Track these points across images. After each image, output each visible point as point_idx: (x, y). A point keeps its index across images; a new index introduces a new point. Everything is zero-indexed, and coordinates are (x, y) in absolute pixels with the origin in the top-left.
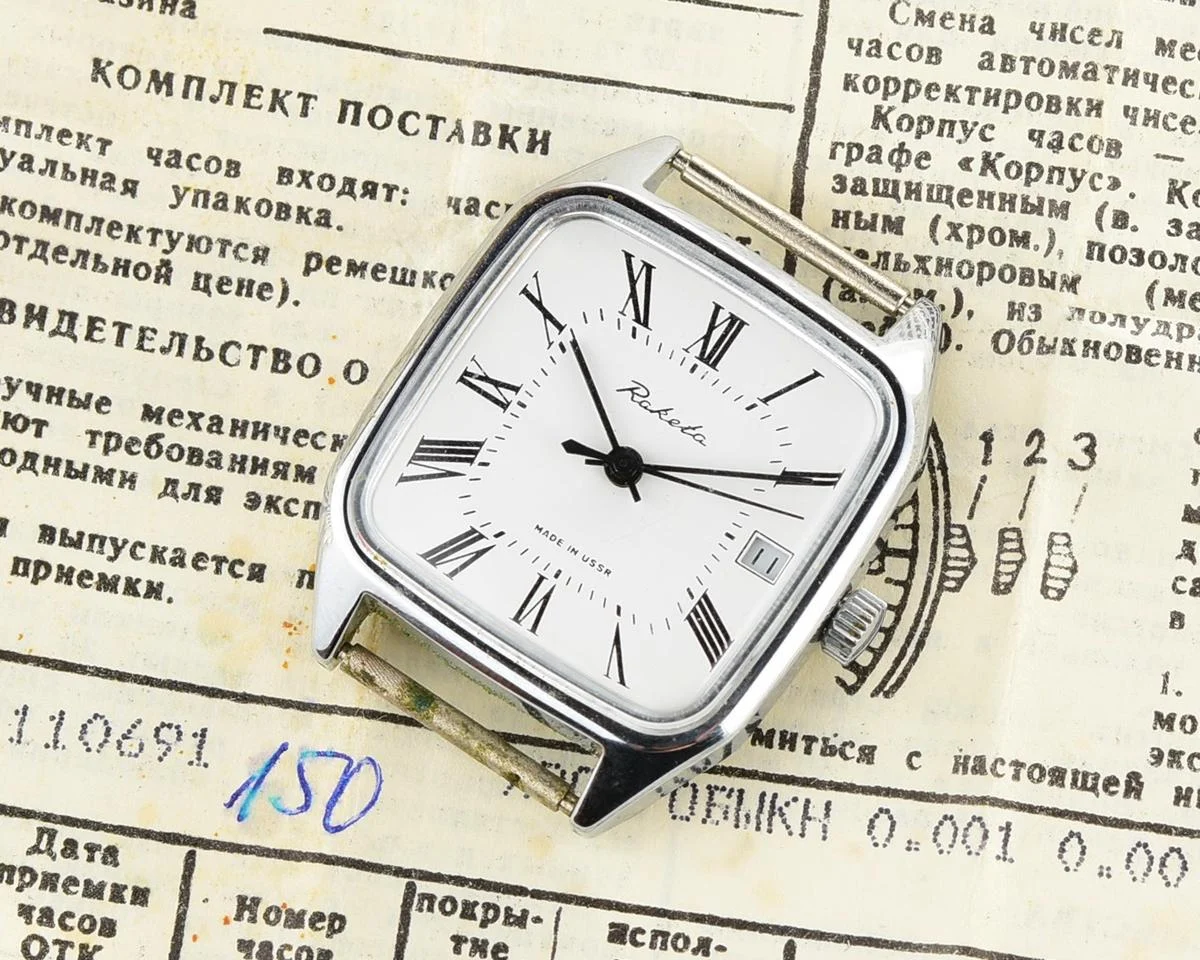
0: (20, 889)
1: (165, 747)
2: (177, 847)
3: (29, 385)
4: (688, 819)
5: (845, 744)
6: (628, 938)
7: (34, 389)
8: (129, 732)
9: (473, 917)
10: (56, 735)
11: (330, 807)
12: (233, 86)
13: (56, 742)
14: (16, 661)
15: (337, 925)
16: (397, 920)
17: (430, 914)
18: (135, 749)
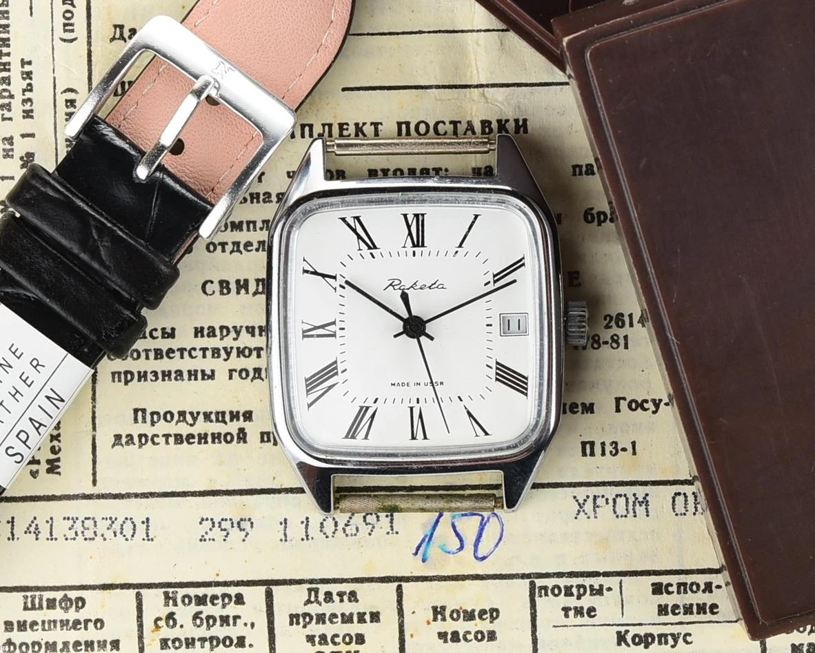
0: (305, 626)
1: (371, 527)
2: (390, 584)
3: (247, 328)
4: (685, 514)
6: (664, 590)
7: (250, 330)
8: (348, 521)
9: (572, 595)
10: (306, 532)
11: (476, 547)
12: (330, 125)
13: (307, 536)
14: (274, 494)
15: (495, 614)
16: (528, 605)
17: (547, 597)
18: (354, 531)
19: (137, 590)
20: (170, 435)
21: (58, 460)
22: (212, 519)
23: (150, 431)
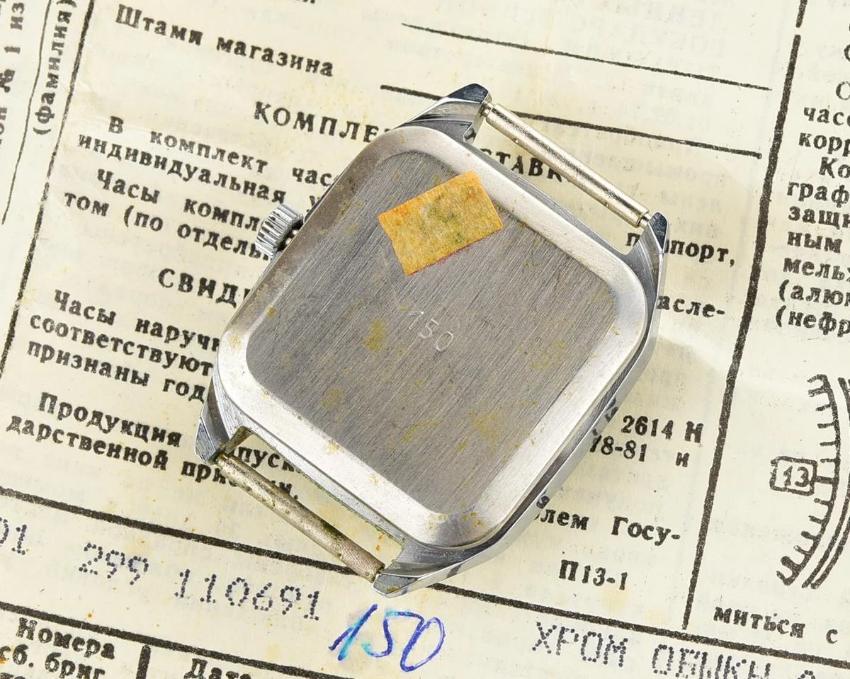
1: (287, 604)
3: (201, 337)
7: (203, 340)
8: (262, 592)
10: (209, 592)
12: (356, 126)
13: (209, 597)
20: (77, 437)
22: (100, 548)
23: (54, 424)
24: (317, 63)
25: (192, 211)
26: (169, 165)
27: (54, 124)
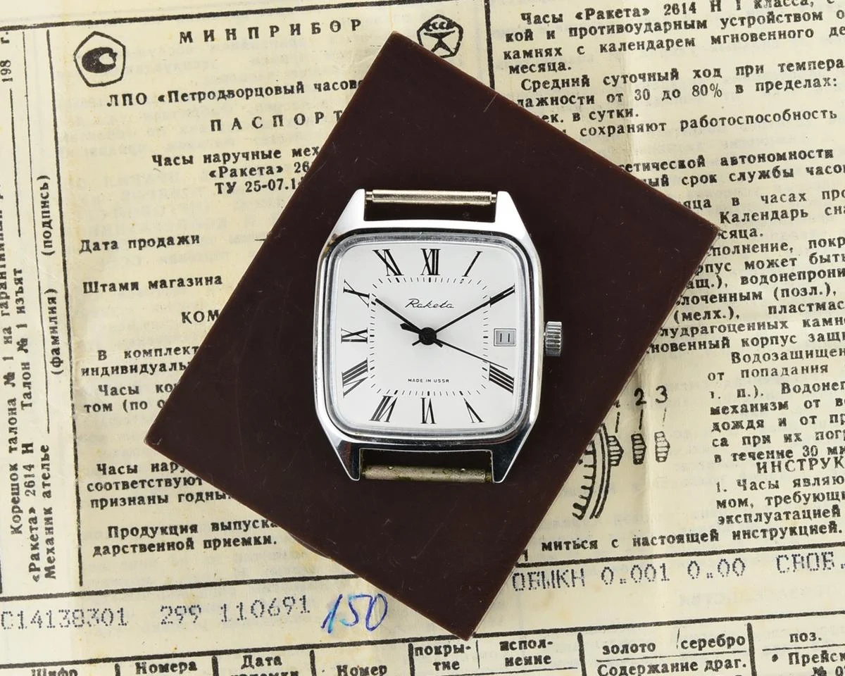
1: (289, 607)
2: (305, 650)
4: (523, 589)
5: (583, 542)
6: (509, 647)
8: (272, 605)
9: (440, 653)
10: (241, 614)
11: (367, 620)
13: (242, 617)
14: (216, 586)
15: (383, 670)
16: (408, 662)
17: (422, 656)
18: (277, 612)
19: (116, 663)
20: (136, 546)
21: (53, 567)
22: (170, 607)
23: (121, 543)
24: (211, 278)
25: (162, 391)
26: (139, 369)
27: (65, 366)
